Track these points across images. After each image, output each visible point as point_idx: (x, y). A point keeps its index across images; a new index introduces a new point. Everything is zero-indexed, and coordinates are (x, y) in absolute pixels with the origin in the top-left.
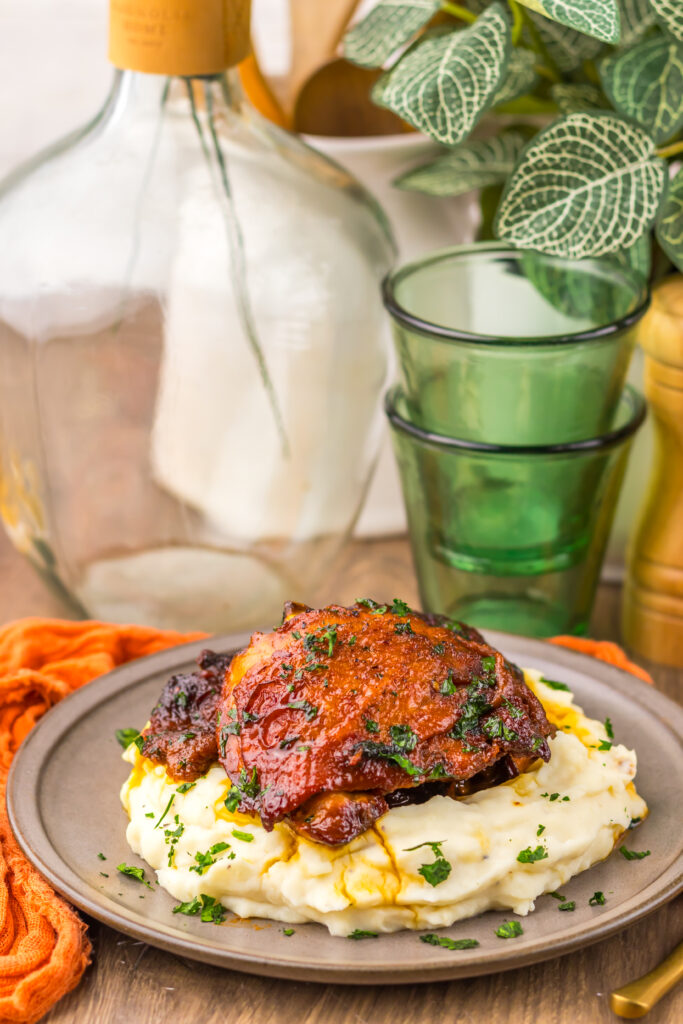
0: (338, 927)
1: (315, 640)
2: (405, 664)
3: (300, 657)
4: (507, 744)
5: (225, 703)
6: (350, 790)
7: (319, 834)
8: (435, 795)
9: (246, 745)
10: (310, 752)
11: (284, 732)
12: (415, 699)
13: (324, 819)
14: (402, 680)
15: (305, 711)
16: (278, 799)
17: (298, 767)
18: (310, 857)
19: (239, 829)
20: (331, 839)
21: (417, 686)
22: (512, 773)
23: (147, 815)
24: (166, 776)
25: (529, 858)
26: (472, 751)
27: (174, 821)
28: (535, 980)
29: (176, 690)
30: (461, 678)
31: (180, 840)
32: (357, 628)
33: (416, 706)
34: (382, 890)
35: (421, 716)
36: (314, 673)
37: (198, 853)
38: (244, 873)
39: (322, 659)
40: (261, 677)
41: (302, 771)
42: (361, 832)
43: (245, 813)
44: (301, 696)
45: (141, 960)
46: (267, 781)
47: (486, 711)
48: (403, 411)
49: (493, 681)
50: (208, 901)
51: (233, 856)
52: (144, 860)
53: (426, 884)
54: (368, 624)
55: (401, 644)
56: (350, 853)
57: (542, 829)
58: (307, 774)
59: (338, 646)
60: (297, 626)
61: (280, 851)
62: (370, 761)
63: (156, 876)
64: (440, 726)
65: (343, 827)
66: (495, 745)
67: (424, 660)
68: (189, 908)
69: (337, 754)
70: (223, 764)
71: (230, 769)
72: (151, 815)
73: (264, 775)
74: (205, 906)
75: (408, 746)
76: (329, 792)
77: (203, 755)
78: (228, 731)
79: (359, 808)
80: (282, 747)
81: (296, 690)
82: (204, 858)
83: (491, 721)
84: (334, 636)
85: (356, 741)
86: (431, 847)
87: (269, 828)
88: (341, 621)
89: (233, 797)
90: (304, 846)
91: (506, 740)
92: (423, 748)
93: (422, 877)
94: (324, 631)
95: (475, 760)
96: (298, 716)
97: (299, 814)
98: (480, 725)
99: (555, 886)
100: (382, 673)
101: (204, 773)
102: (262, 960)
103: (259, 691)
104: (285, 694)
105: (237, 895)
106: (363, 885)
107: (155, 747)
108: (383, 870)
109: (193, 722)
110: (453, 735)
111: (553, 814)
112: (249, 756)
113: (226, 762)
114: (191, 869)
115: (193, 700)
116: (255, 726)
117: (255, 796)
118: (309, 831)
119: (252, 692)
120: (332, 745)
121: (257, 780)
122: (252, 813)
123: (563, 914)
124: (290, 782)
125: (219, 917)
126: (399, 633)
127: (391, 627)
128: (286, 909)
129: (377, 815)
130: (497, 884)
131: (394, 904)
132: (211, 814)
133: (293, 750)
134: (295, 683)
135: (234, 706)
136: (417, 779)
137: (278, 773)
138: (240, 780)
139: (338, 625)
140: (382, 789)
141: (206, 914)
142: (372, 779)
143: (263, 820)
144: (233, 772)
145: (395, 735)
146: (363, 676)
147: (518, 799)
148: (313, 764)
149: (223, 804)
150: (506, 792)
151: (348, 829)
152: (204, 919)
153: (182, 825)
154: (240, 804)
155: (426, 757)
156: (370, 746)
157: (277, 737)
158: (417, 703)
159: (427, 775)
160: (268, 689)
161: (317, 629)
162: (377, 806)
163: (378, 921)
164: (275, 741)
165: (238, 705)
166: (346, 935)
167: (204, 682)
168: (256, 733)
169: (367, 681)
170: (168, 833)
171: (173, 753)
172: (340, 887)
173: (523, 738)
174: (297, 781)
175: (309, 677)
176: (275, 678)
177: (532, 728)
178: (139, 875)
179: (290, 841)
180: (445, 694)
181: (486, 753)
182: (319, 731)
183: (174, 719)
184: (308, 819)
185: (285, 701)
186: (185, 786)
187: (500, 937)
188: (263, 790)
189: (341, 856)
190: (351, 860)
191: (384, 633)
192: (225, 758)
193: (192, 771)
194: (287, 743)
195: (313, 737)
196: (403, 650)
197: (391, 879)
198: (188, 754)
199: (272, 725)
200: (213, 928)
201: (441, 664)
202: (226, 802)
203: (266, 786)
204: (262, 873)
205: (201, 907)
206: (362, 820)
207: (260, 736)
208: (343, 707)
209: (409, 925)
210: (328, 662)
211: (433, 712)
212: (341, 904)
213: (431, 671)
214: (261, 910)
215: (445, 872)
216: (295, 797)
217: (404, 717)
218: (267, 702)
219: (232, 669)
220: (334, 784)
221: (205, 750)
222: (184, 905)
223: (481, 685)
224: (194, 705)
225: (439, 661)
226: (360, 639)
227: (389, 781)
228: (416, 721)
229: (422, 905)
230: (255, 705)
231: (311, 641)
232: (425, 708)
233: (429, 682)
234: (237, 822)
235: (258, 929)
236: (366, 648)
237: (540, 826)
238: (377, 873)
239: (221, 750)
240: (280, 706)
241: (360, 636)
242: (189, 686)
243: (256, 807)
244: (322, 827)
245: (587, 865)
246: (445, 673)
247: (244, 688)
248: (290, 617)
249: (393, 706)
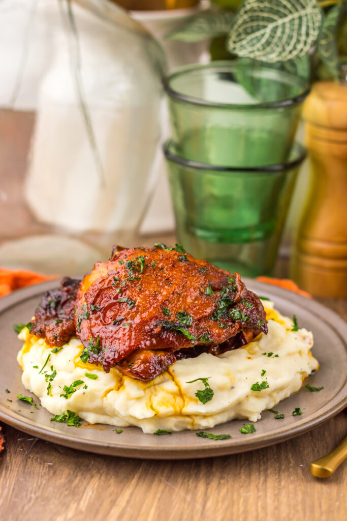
0: (148, 428)
1: (133, 264)
2: (185, 278)
3: (124, 274)
4: (243, 323)
5: (80, 302)
6: (154, 349)
7: (137, 373)
8: (203, 353)
9: (93, 324)
10: (131, 326)
11: (116, 315)
12: (191, 297)
13: (140, 365)
14: (183, 286)
15: (128, 303)
16: (113, 353)
17: (124, 335)
18: (131, 387)
19: (89, 372)
20: (144, 377)
21: (192, 290)
22: (244, 343)
23: (34, 367)
24: (45, 344)
25: (257, 388)
26: (224, 327)
27: (51, 369)
28: (263, 458)
29: (49, 299)
30: (216, 287)
31: (55, 379)
32: (156, 257)
33: (191, 301)
34: (173, 406)
35: (195, 307)
36: (132, 282)
37: (65, 386)
38: (93, 397)
39: (137, 275)
40: (101, 285)
41: (126, 338)
42: (161, 373)
43: (92, 363)
44: (125, 295)
45: (32, 448)
46: (106, 344)
47: (231, 305)
48: (173, 151)
49: (234, 288)
50: (71, 414)
51: (86, 387)
52: (33, 393)
53: (200, 402)
54: (163, 255)
55: (182, 267)
56: (154, 385)
57: (264, 372)
58: (130, 339)
59: (146, 267)
60: (121, 257)
61: (113, 384)
62: (166, 332)
63: (40, 401)
64: (206, 312)
65: (150, 370)
66: (237, 324)
67: (195, 276)
68: (60, 418)
69: (147, 327)
70: (79, 336)
71: (83, 338)
72: (36, 367)
73: (104, 341)
74: (70, 417)
75: (188, 323)
76: (143, 349)
77: (67, 332)
78: (81, 317)
79: (160, 359)
80: (115, 324)
81: (122, 292)
82: (69, 389)
83: (234, 310)
84: (144, 262)
85: (158, 320)
86: (202, 381)
87: (107, 371)
88: (146, 254)
89: (85, 354)
90: (127, 381)
91: (243, 321)
92: (196, 325)
93: (197, 398)
94: (137, 259)
95: (225, 332)
96: (124, 306)
97: (125, 363)
98: (227, 313)
99: (271, 406)
100: (172, 282)
101: (67, 342)
102: (106, 445)
103: (100, 293)
104: (115, 294)
105: (88, 411)
106: (162, 403)
107: (38, 328)
108: (174, 394)
109: (59, 316)
110: (213, 318)
111: (270, 364)
112: (95, 330)
113: (81, 335)
114: (61, 396)
115: (59, 304)
116: (98, 313)
117: (98, 353)
118: (131, 372)
119: (96, 294)
120: (144, 323)
121: (100, 343)
122: (96, 363)
123: (277, 421)
124: (120, 343)
125: (77, 423)
126: (181, 260)
127: (176, 257)
128: (117, 418)
129: (170, 363)
130: (239, 403)
131: (181, 414)
132: (72, 365)
133: (121, 326)
134: (122, 288)
135: (85, 303)
136: (193, 342)
137: (113, 339)
138: (90, 344)
139: (145, 256)
140: (174, 349)
141: (70, 421)
142: (167, 342)
143: (104, 366)
144: (85, 340)
145: (180, 317)
146: (161, 284)
147: (249, 356)
148: (133, 333)
149: (79, 358)
150: (242, 352)
151: (153, 371)
152: (69, 424)
153: (55, 371)
154: (90, 358)
155: (198, 330)
156: (166, 323)
157: (111, 318)
158: (192, 300)
159: (199, 340)
160: (105, 292)
161: (133, 258)
162: (170, 359)
163: (171, 424)
164: (110, 321)
165: (87, 302)
166: (153, 433)
167: (65, 294)
168: (99, 317)
169: (163, 287)
170: (47, 376)
171: (49, 331)
172: (149, 405)
173: (253, 320)
174: (124, 343)
175: (130, 284)
176: (110, 285)
177: (258, 314)
178: (30, 400)
179: (119, 378)
180: (207, 295)
181: (232, 328)
182: (136, 315)
183: (48, 314)
184: (129, 366)
185: (116, 298)
186: (57, 350)
187: (243, 433)
188: (103, 348)
189: (149, 387)
190: (155, 389)
191: (172, 261)
192: (80, 332)
193: (61, 340)
194: (117, 322)
195: (133, 318)
196: (183, 270)
197: (179, 400)
198: (58, 331)
199: (108, 312)
200: (75, 429)
201: (205, 278)
202: (82, 357)
203: (105, 346)
204: (103, 397)
205: (67, 418)
206: (161, 366)
207: (101, 318)
208: (150, 301)
209: (189, 427)
210: (140, 276)
211: (201, 305)
212: (150, 414)
213: (199, 282)
214: (102, 419)
215: (210, 396)
216: (123, 352)
217: (185, 308)
218: (105, 299)
219: (83, 283)
220: (145, 345)
221: (68, 328)
222: (57, 416)
223: (228, 290)
224: (60, 307)
225: (204, 277)
226: (158, 264)
227: (177, 343)
228: (192, 310)
229: (196, 415)
230: (98, 301)
231: (130, 265)
232: (196, 302)
233: (199, 288)
234: (87, 368)
235: (101, 430)
236: (162, 269)
237: (263, 371)
238: (171, 396)
239: (78, 328)
240: (113, 301)
241: (158, 262)
242: (57, 297)
243: (99, 360)
244: (138, 370)
245: (288, 395)
246: (207, 283)
247: (91, 292)
248: (117, 253)
249: (178, 301)
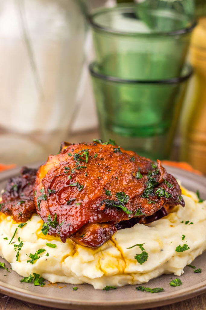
0: (98, 285)
1: (79, 156)
2: (121, 165)
3: (73, 164)
4: (167, 199)
5: (38, 187)
6: (100, 222)
7: (88, 243)
8: (136, 223)
9: (50, 204)
10: (81, 204)
11: (68, 197)
12: (126, 180)
13: (90, 236)
14: (120, 172)
15: (78, 187)
16: (68, 227)
17: (77, 212)
18: (83, 254)
19: (49, 242)
20: (93, 245)
21: (126, 175)
22: (165, 214)
23: (4, 239)
24: (12, 220)
25: (181, 250)
26: (152, 203)
27: (18, 240)
28: (189, 305)
29: (12, 184)
30: (144, 171)
31: (22, 248)
32: (97, 150)
33: (126, 183)
34: (118, 267)
35: (129, 188)
36: (80, 170)
37: (31, 254)
38: (54, 262)
39: (83, 164)
40: (55, 173)
41: (78, 215)
42: (106, 241)
43: (51, 235)
44: (75, 181)
45: (7, 305)
46: (62, 219)
47: (156, 185)
49: (158, 172)
50: (36, 276)
51: (48, 255)
52: (4, 259)
53: (138, 263)
54: (102, 149)
55: (117, 157)
56: (101, 251)
57: (184, 237)
58: (81, 215)
59: (90, 158)
60: (70, 151)
61: (69, 251)
62: (108, 209)
63: (11, 266)
64: (138, 192)
65: (98, 239)
66: (161, 200)
67: (127, 163)
68: (28, 279)
69: (94, 206)
70: (39, 213)
71: (42, 215)
72: (6, 239)
73: (60, 217)
74: (35, 278)
75: (125, 201)
76: (92, 223)
77: (29, 210)
78: (40, 199)
79: (105, 230)
80: (68, 204)
81: (72, 178)
82: (34, 256)
83: (159, 189)
84: (88, 154)
85: (102, 199)
86: (139, 246)
87: (64, 241)
88: (89, 148)
89: (45, 228)
90: (79, 248)
91: (166, 198)
92: (131, 202)
93: (136, 260)
94: (82, 152)
95: (154, 207)
96: (75, 189)
97: (77, 234)
98: (154, 191)
99: (190, 262)
100: (111, 169)
101: (29, 218)
103: (55, 179)
104: (67, 180)
105: (50, 273)
106: (109, 265)
107: (6, 208)
108: (117, 258)
109: (21, 197)
110: (143, 196)
111: (187, 230)
112: (52, 209)
113: (41, 213)
114: (28, 261)
115: (20, 188)
116: (54, 195)
117: (56, 227)
118: (84, 241)
119: (51, 180)
120: (91, 202)
121: (57, 219)
122: (54, 235)
123: (196, 274)
124: (73, 219)
125: (42, 283)
126: (116, 152)
127: (112, 150)
128: (72, 278)
129: (112, 233)
130: (167, 262)
131: (123, 273)
132: (35, 236)
133: (73, 205)
134: (72, 175)
135: (43, 188)
136: (130, 216)
137: (67, 216)
138: (48, 220)
139: (88, 150)
140: (115, 221)
141: (36, 282)
142: (110, 217)
143: (61, 237)
144: (44, 217)
145: (118, 197)
146: (102, 171)
147: (172, 224)
148: (84, 211)
149: (41, 231)
150: (165, 222)
151: (100, 240)
152: (36, 284)
153: (22, 242)
154: (49, 231)
155: (133, 206)
156: (109, 201)
157: (65, 199)
158: (127, 182)
159: (134, 214)
160: (59, 179)
161: (79, 151)
162: (112, 229)
163: (116, 281)
164: (64, 201)
165: (44, 187)
166: (102, 289)
167: (25, 180)
168: (55, 198)
169: (104, 173)
170: (15, 246)
171: (15, 210)
172: (98, 267)
173: (174, 196)
174: (76, 219)
175: (78, 172)
176: (62, 173)
177: (177, 192)
178: (3, 265)
179: (73, 247)
180: (138, 178)
181: (158, 203)
182: (85, 196)
183: (12, 196)
184: (81, 237)
185: (68, 183)
186: (22, 225)
187: (172, 286)
188: (60, 223)
189: (97, 253)
190: (102, 253)
191: (109, 152)
192: (40, 210)
193: (25, 217)
194: (70, 202)
195: (82, 199)
196: (118, 159)
197: (121, 262)
198: (22, 210)
199: (62, 195)
200: (40, 288)
201: (135, 165)
202: (43, 230)
203: (61, 222)
204: (61, 262)
205: (34, 279)
206: (106, 235)
207: (57, 199)
208: (95, 185)
209: (130, 283)
210: (86, 165)
211: (134, 186)
212: (100, 274)
213: (131, 168)
214: (61, 279)
215: (146, 258)
216: (76, 226)
217: (122, 189)
218: (59, 184)
219: (40, 172)
220: (93, 219)
221: (30, 208)
222: (26, 278)
223: (153, 174)
224: (21, 190)
225: (134, 164)
226: (99, 155)
227: (117, 217)
228: (127, 190)
229: (135, 273)
230: (53, 186)
231: (77, 156)
232: (130, 184)
233: (131, 173)
234: (47, 239)
235: (61, 288)
236: (102, 159)
237: (183, 236)
238: (115, 259)
239: (38, 208)
240: (65, 186)
241: (99, 154)
242: (18, 182)
243: (57, 232)
244: (89, 239)
245: (201, 253)
246: (137, 169)
247: (47, 179)
248: (65, 148)
249: (117, 184)
